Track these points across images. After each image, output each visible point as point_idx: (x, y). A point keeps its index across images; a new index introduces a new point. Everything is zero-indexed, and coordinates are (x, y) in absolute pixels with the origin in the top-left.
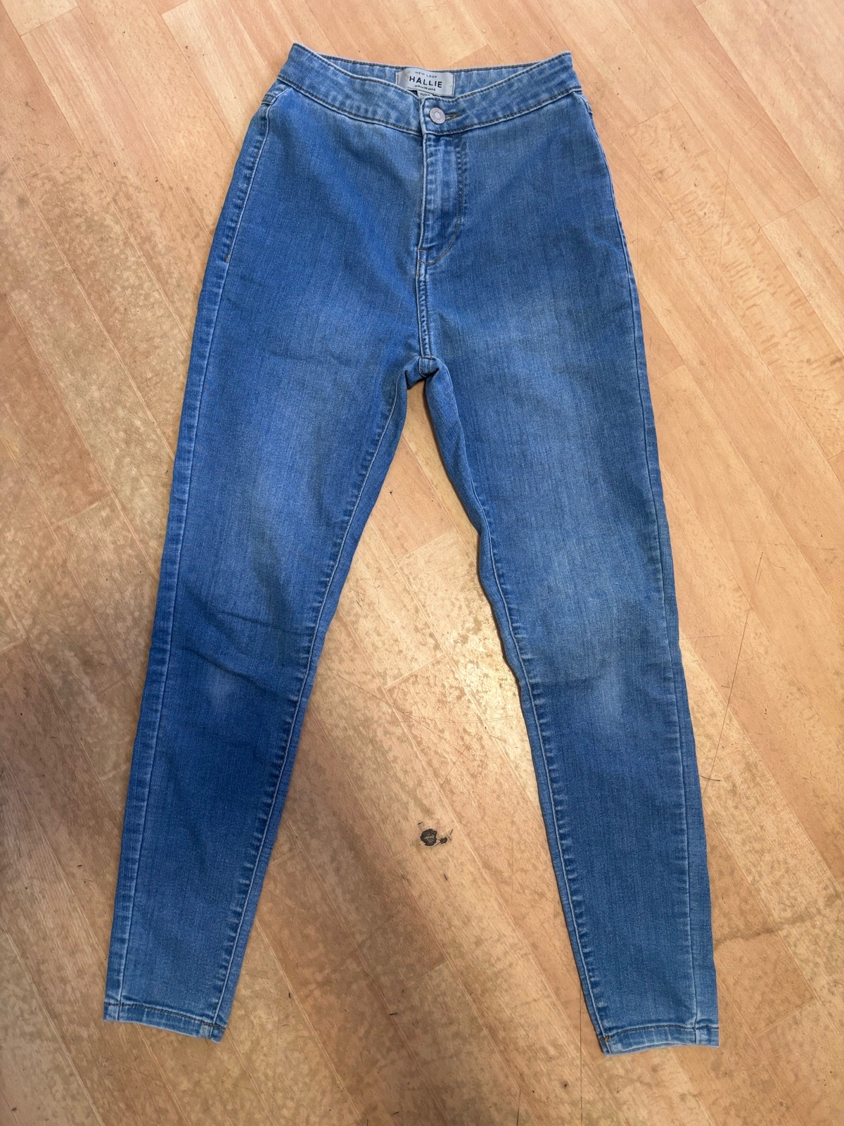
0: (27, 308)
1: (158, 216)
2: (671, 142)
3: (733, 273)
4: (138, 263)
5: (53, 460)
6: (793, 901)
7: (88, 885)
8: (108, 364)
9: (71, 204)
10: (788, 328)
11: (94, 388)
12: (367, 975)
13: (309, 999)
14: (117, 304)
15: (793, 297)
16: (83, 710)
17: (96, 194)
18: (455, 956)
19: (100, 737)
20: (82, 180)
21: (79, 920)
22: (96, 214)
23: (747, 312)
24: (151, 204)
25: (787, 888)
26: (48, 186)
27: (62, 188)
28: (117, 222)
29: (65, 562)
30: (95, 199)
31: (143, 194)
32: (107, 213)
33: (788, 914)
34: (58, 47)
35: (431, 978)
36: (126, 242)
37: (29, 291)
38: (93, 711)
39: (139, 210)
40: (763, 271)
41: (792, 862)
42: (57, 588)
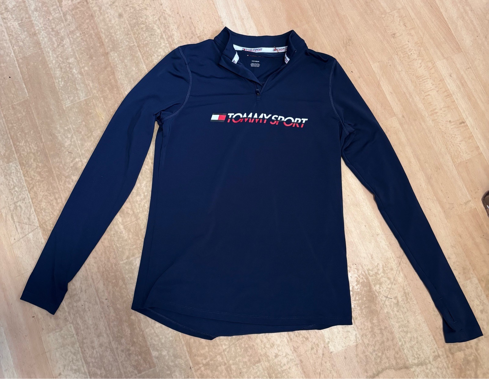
0: (116, 59)
1: (176, 28)
2: (399, 22)
3: (421, 80)
4: (165, 46)
6: (419, 356)
7: (109, 308)
9: (141, 19)
10: (442, 107)
12: (225, 364)
13: (199, 371)
15: (446, 94)
16: (117, 232)
17: (151, 16)
18: (265, 361)
19: (123, 245)
20: (146, 9)
21: (103, 323)
22: (151, 24)
23: (425, 98)
24: (174, 22)
25: (416, 349)
26: (132, 10)
27: (137, 12)
28: (159, 28)
30: (151, 18)
31: (171, 18)
32: (155, 24)
33: (416, 361)
35: (253, 369)
36: (162, 37)
37: (118, 52)
38: (121, 233)
39: (169, 24)
40: (434, 81)
41: (420, 339)
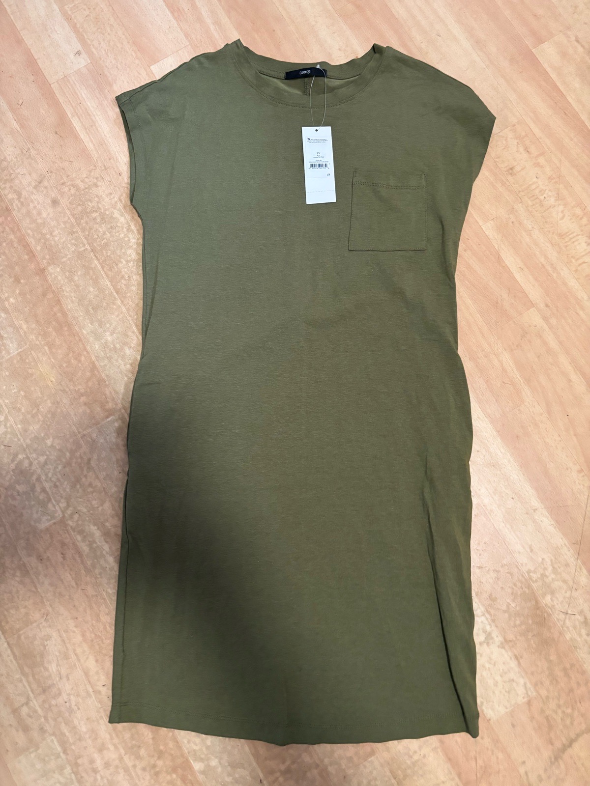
5: (80, 387)
8: (117, 316)
11: (108, 333)
14: (123, 273)
29: (89, 460)
34: (77, 91)
42: (84, 479)
